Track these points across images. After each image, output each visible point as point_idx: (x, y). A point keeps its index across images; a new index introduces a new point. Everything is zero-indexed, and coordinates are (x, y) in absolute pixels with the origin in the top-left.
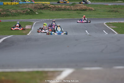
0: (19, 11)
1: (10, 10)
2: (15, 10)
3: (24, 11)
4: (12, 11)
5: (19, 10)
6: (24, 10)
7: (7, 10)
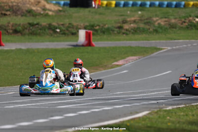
0: (173, 21)
1: (155, 19)
2: (166, 19)
3: (185, 22)
4: (159, 21)
5: (175, 18)
6: (183, 20)
7: (147, 19)
